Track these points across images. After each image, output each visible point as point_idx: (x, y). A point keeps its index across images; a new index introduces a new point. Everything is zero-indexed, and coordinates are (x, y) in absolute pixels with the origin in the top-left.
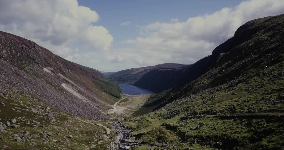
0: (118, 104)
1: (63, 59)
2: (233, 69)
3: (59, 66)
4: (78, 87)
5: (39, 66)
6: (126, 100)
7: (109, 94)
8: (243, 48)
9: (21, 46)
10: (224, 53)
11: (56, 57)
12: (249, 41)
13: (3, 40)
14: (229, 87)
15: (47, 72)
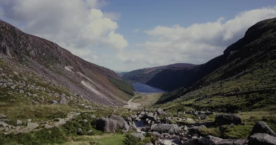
0: (132, 101)
1: (81, 59)
2: (241, 64)
3: (78, 65)
4: (96, 84)
5: (61, 64)
6: (140, 97)
7: (124, 91)
8: (252, 46)
9: (46, 47)
10: (234, 52)
11: (75, 57)
12: (257, 40)
13: (31, 42)
14: (236, 78)
15: (68, 71)
